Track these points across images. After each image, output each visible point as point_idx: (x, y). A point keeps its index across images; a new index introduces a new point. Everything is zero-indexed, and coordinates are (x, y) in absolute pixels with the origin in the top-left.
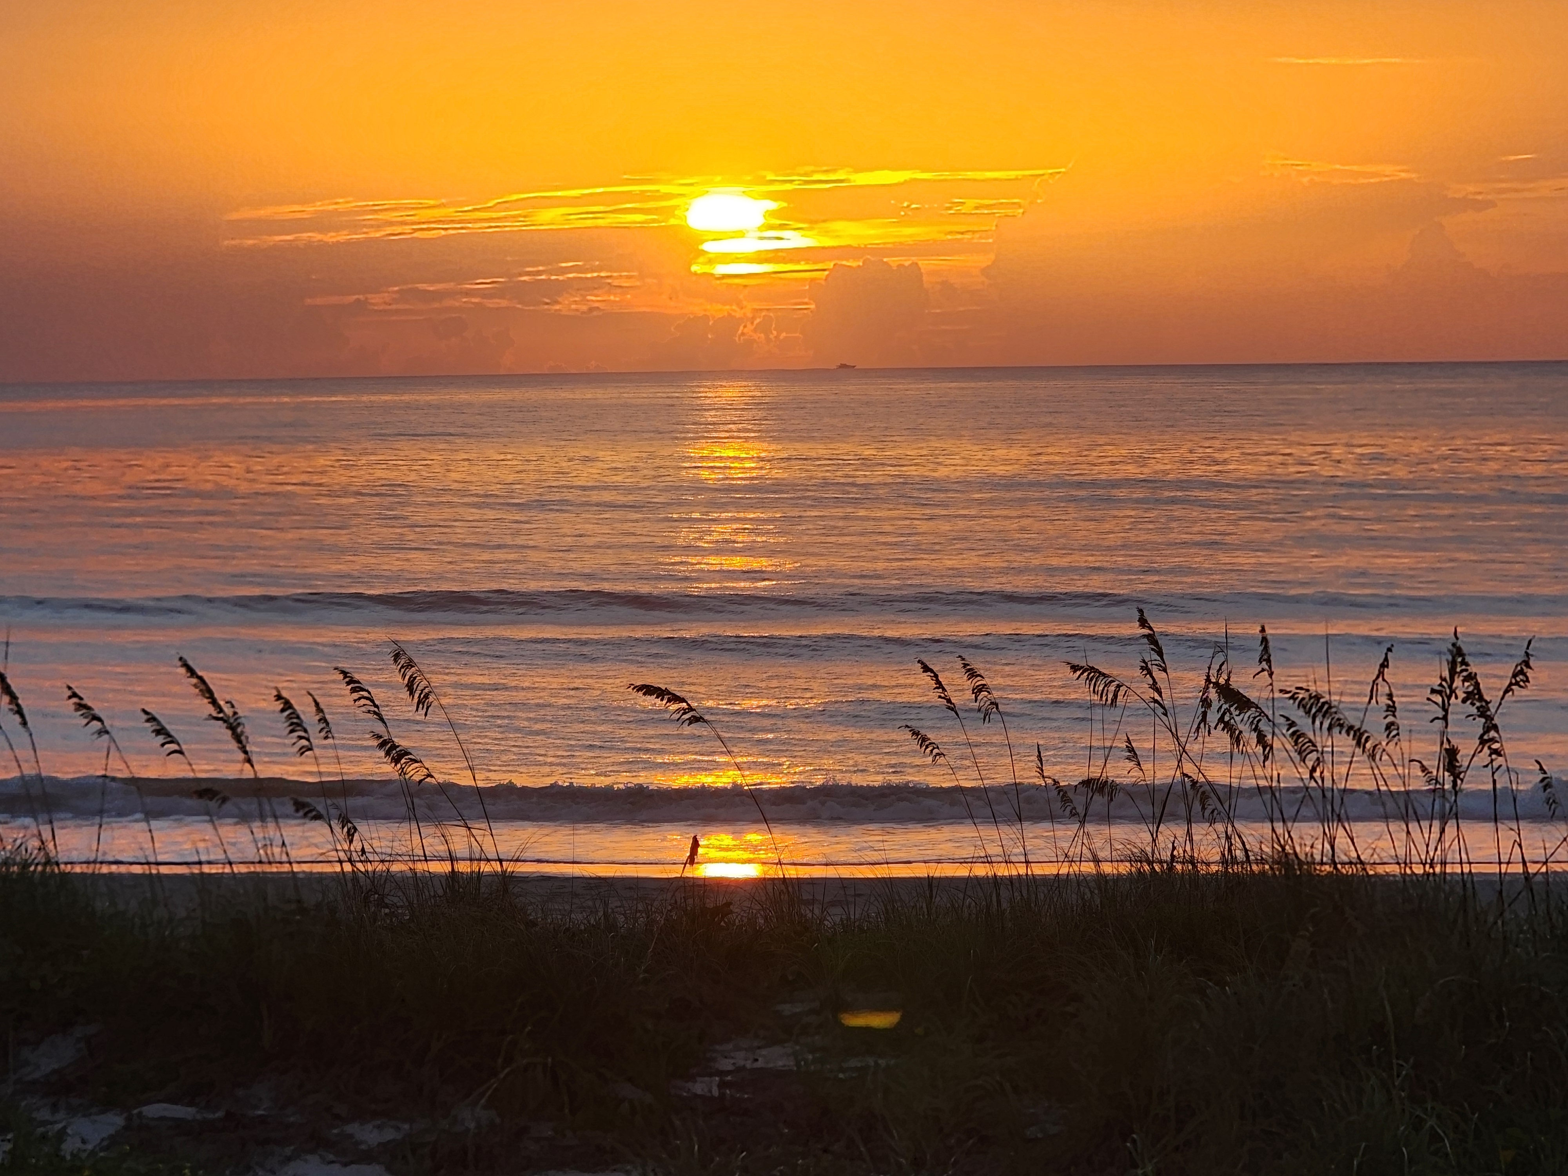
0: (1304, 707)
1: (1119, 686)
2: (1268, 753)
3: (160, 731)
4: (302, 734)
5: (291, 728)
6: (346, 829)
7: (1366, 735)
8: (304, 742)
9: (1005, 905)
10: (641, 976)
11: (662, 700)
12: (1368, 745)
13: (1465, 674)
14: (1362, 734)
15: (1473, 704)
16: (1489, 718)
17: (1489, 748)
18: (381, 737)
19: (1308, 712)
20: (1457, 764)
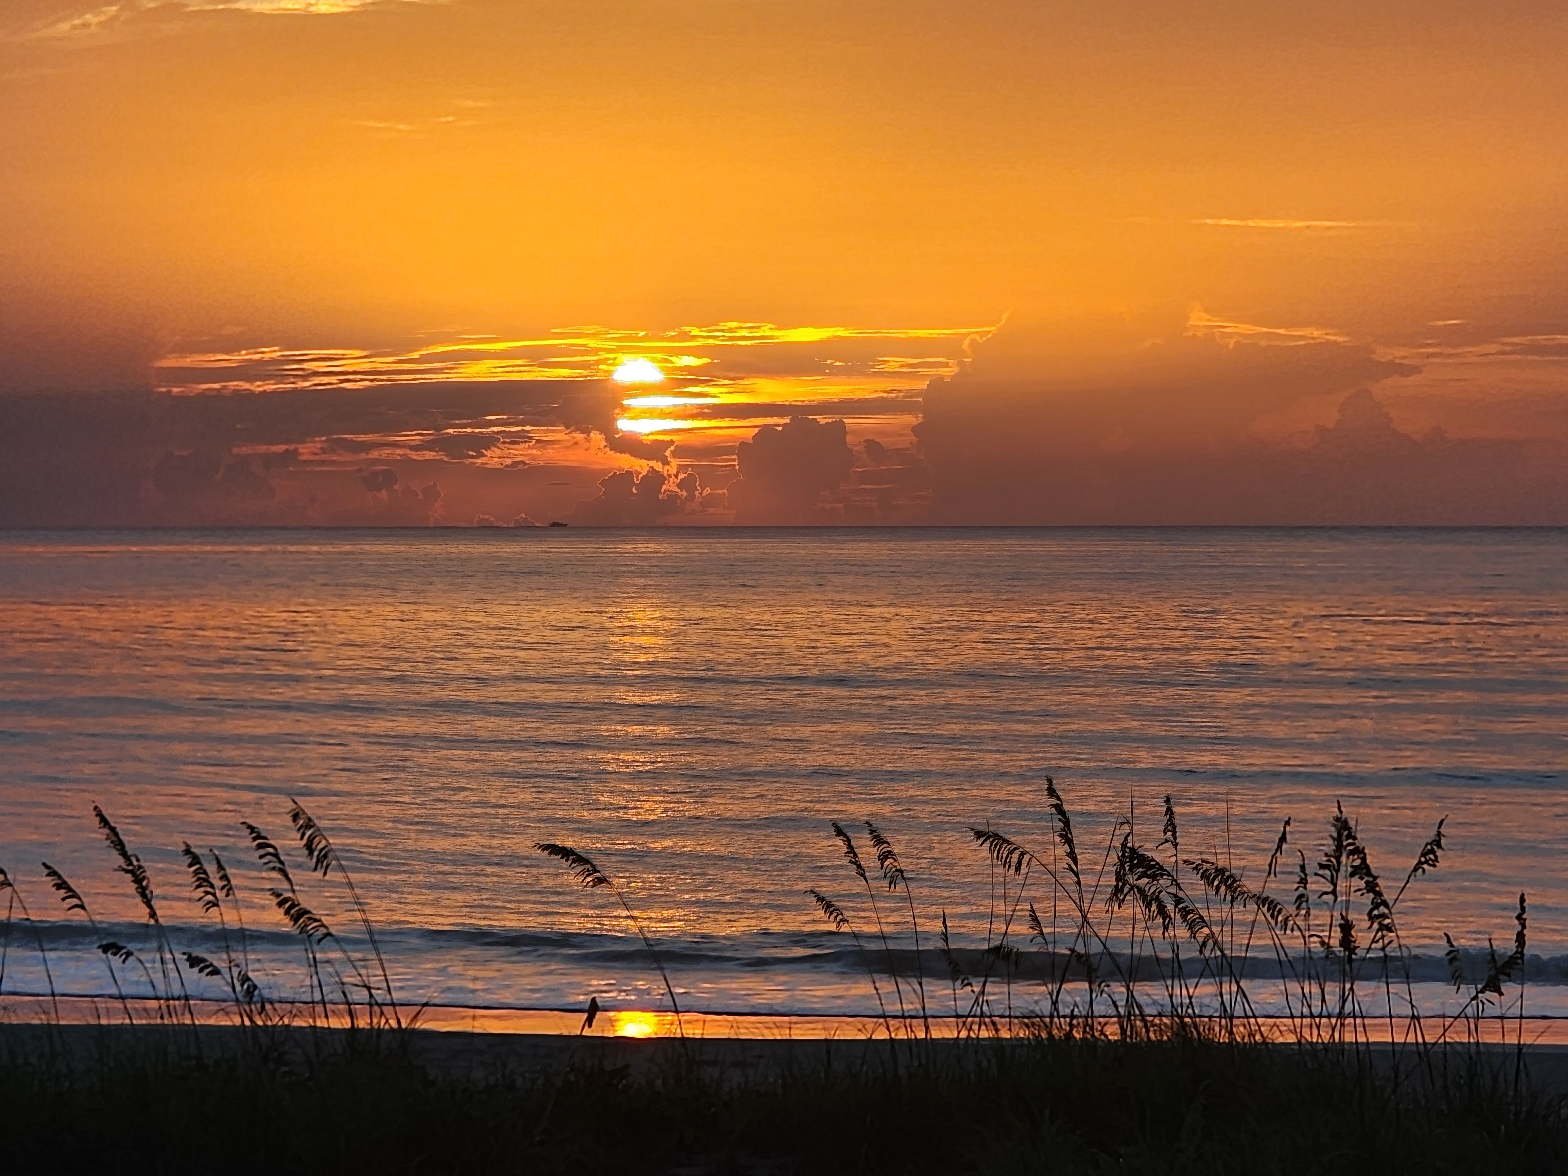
0: (1208, 879)
1: (1023, 854)
2: (1168, 924)
3: (62, 885)
4: (209, 889)
5: (197, 883)
6: (245, 986)
7: (1279, 907)
8: (210, 897)
9: (902, 1071)
10: (538, 1138)
11: (567, 860)
12: (1280, 918)
13: (1351, 848)
14: (1275, 907)
15: (1361, 878)
16: (1379, 894)
17: (1380, 923)
18: (280, 895)
19: (1211, 884)
20: (1353, 939)
